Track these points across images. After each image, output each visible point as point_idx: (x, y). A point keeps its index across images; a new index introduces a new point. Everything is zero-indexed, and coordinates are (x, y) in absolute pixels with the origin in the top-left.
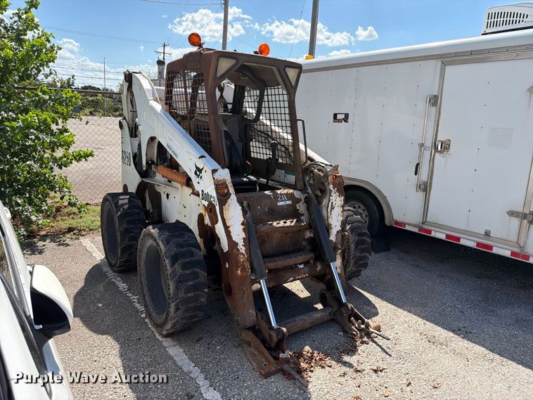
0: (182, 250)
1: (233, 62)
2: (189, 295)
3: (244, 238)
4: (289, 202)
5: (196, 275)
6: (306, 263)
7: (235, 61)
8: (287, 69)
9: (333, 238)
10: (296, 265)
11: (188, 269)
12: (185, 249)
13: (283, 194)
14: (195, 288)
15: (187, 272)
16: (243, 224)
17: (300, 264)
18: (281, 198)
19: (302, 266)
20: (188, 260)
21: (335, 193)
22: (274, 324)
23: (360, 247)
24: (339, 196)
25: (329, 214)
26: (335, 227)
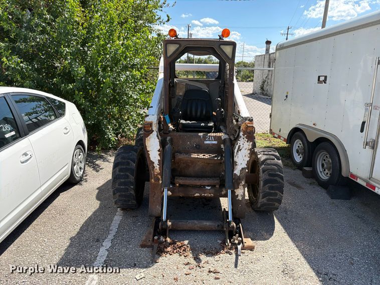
0: (123, 161)
1: (177, 46)
2: (121, 187)
3: (159, 160)
4: (215, 142)
5: (128, 177)
6: (213, 186)
7: (178, 46)
8: (222, 47)
9: (237, 171)
10: (204, 186)
11: (122, 172)
12: (126, 161)
13: (212, 136)
14: (125, 184)
15: (122, 174)
16: (159, 151)
17: (208, 186)
18: (209, 139)
19: (209, 188)
20: (125, 167)
21: (244, 139)
22: (164, 218)
23: (269, 185)
24: (248, 142)
25: (235, 154)
26: (240, 164)
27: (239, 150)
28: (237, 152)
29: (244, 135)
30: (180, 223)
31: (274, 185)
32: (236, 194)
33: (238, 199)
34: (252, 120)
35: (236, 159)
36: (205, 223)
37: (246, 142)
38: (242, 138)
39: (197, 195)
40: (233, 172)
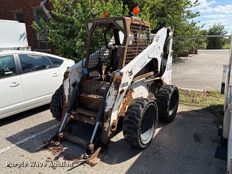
2: (53, 108)
3: (68, 95)
4: (105, 88)
5: (56, 103)
6: (95, 118)
9: (107, 110)
10: (91, 117)
12: (59, 93)
13: (107, 84)
15: (54, 101)
16: (69, 89)
19: (93, 118)
21: (113, 87)
22: (60, 130)
23: (128, 125)
24: (115, 90)
25: (107, 98)
26: (109, 106)
27: (109, 95)
28: (108, 96)
29: (114, 85)
30: (69, 136)
31: (131, 126)
32: (104, 126)
33: (105, 130)
34: (122, 74)
35: (107, 101)
36: (81, 140)
37: (114, 90)
38: (112, 87)
39: (86, 121)
40: (104, 110)
